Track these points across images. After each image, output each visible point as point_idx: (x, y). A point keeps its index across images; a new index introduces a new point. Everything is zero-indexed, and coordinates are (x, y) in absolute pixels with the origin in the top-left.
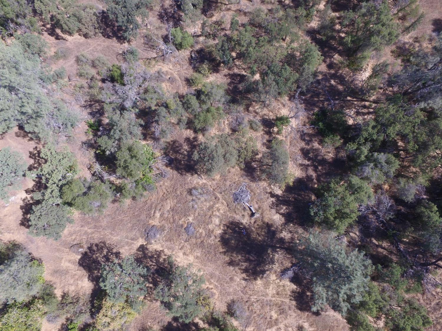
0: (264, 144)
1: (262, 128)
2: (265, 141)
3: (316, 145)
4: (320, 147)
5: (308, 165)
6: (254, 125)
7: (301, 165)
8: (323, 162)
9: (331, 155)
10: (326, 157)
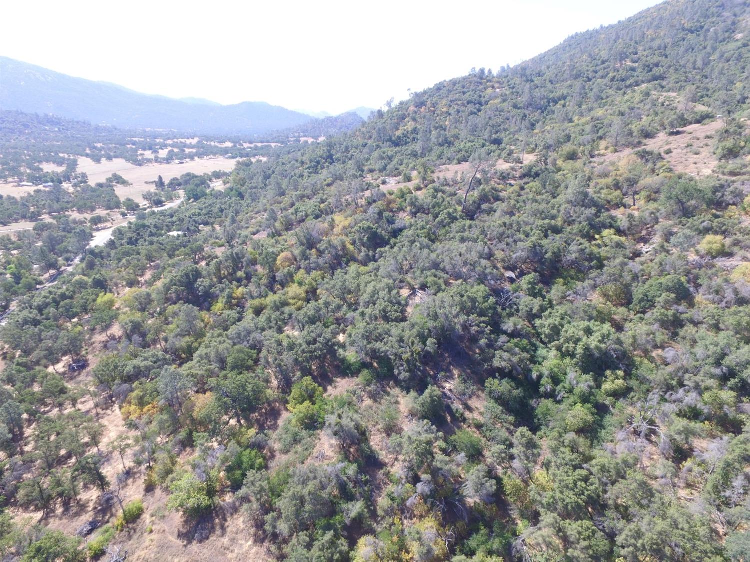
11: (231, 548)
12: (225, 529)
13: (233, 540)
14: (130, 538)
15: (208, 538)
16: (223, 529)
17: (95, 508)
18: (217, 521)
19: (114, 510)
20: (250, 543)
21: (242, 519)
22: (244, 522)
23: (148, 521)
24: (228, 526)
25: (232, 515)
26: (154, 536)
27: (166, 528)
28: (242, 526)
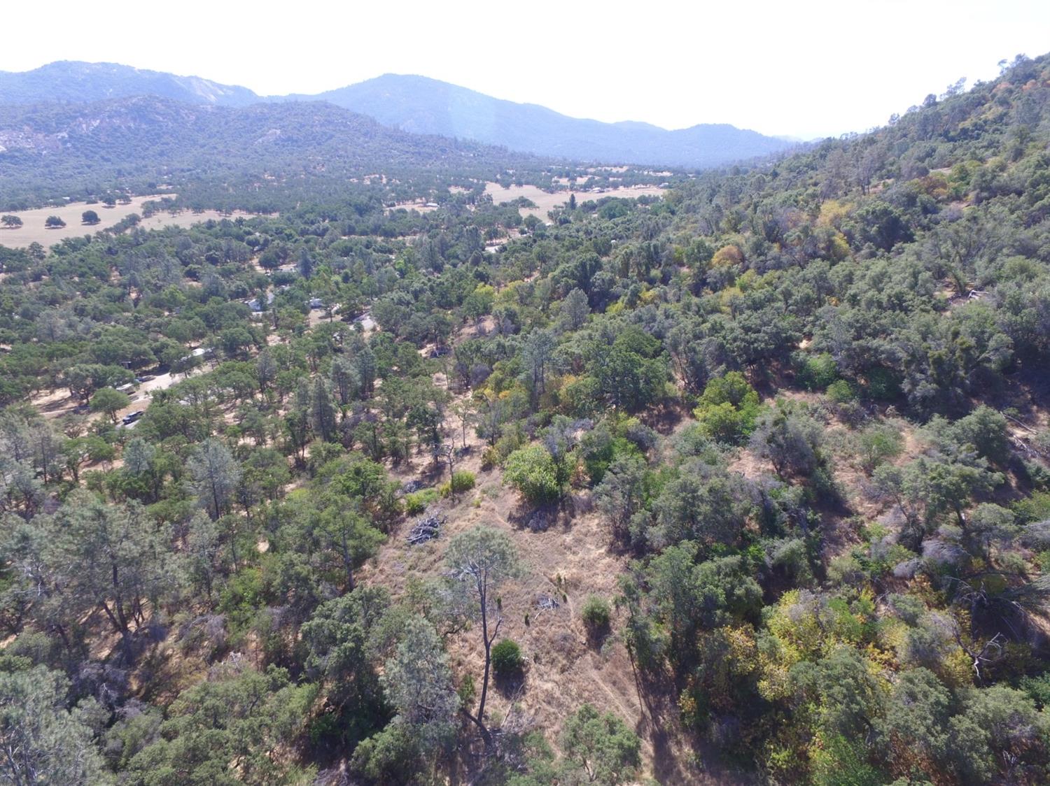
11: (574, 549)
12: (571, 527)
13: (578, 541)
14: (453, 506)
15: (545, 530)
16: (568, 526)
17: (423, 473)
18: (562, 514)
19: (442, 479)
20: (602, 551)
21: (596, 521)
22: (598, 525)
23: (477, 496)
24: (575, 524)
25: (583, 512)
26: (479, 511)
27: (496, 508)
28: (595, 529)
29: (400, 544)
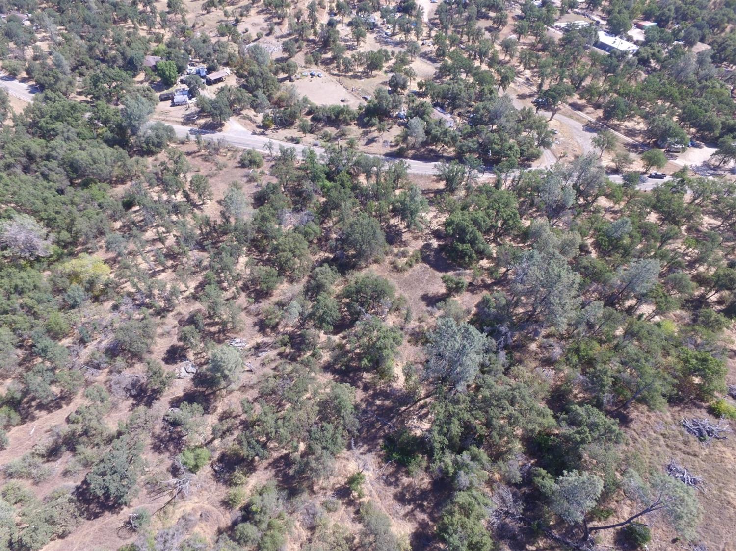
0: (354, 520)
1: (340, 502)
2: (353, 515)
3: (405, 480)
4: (411, 479)
5: (412, 511)
6: (330, 506)
7: (406, 515)
8: (424, 494)
9: (427, 480)
10: (423, 486)
29: (677, 417)
